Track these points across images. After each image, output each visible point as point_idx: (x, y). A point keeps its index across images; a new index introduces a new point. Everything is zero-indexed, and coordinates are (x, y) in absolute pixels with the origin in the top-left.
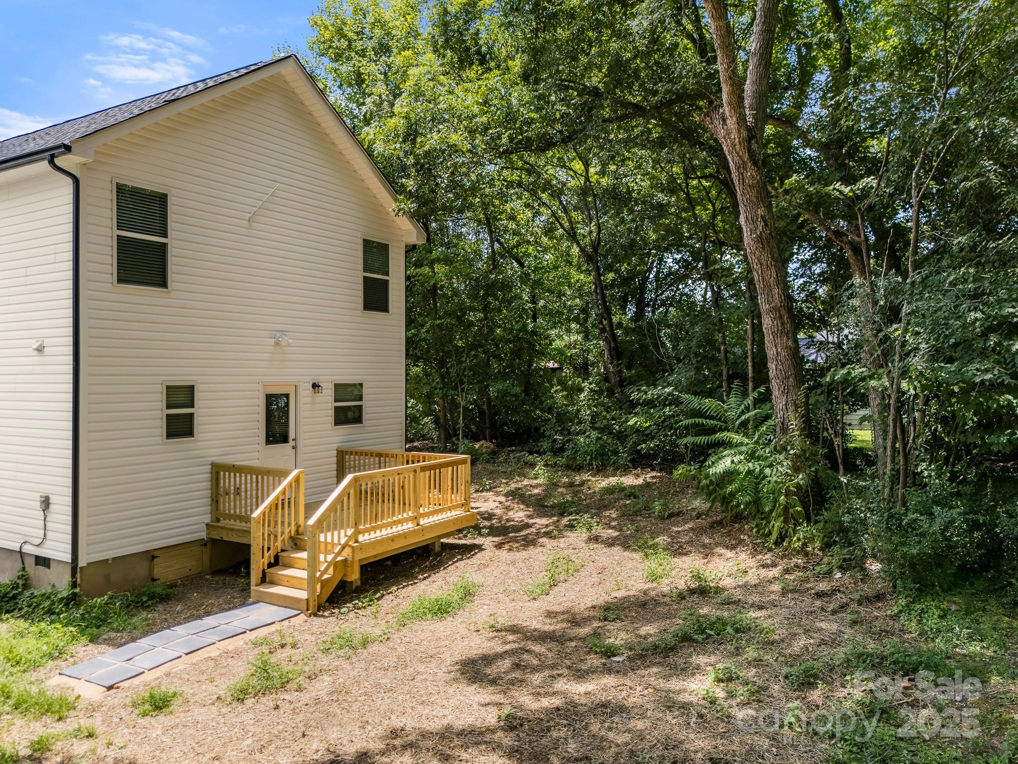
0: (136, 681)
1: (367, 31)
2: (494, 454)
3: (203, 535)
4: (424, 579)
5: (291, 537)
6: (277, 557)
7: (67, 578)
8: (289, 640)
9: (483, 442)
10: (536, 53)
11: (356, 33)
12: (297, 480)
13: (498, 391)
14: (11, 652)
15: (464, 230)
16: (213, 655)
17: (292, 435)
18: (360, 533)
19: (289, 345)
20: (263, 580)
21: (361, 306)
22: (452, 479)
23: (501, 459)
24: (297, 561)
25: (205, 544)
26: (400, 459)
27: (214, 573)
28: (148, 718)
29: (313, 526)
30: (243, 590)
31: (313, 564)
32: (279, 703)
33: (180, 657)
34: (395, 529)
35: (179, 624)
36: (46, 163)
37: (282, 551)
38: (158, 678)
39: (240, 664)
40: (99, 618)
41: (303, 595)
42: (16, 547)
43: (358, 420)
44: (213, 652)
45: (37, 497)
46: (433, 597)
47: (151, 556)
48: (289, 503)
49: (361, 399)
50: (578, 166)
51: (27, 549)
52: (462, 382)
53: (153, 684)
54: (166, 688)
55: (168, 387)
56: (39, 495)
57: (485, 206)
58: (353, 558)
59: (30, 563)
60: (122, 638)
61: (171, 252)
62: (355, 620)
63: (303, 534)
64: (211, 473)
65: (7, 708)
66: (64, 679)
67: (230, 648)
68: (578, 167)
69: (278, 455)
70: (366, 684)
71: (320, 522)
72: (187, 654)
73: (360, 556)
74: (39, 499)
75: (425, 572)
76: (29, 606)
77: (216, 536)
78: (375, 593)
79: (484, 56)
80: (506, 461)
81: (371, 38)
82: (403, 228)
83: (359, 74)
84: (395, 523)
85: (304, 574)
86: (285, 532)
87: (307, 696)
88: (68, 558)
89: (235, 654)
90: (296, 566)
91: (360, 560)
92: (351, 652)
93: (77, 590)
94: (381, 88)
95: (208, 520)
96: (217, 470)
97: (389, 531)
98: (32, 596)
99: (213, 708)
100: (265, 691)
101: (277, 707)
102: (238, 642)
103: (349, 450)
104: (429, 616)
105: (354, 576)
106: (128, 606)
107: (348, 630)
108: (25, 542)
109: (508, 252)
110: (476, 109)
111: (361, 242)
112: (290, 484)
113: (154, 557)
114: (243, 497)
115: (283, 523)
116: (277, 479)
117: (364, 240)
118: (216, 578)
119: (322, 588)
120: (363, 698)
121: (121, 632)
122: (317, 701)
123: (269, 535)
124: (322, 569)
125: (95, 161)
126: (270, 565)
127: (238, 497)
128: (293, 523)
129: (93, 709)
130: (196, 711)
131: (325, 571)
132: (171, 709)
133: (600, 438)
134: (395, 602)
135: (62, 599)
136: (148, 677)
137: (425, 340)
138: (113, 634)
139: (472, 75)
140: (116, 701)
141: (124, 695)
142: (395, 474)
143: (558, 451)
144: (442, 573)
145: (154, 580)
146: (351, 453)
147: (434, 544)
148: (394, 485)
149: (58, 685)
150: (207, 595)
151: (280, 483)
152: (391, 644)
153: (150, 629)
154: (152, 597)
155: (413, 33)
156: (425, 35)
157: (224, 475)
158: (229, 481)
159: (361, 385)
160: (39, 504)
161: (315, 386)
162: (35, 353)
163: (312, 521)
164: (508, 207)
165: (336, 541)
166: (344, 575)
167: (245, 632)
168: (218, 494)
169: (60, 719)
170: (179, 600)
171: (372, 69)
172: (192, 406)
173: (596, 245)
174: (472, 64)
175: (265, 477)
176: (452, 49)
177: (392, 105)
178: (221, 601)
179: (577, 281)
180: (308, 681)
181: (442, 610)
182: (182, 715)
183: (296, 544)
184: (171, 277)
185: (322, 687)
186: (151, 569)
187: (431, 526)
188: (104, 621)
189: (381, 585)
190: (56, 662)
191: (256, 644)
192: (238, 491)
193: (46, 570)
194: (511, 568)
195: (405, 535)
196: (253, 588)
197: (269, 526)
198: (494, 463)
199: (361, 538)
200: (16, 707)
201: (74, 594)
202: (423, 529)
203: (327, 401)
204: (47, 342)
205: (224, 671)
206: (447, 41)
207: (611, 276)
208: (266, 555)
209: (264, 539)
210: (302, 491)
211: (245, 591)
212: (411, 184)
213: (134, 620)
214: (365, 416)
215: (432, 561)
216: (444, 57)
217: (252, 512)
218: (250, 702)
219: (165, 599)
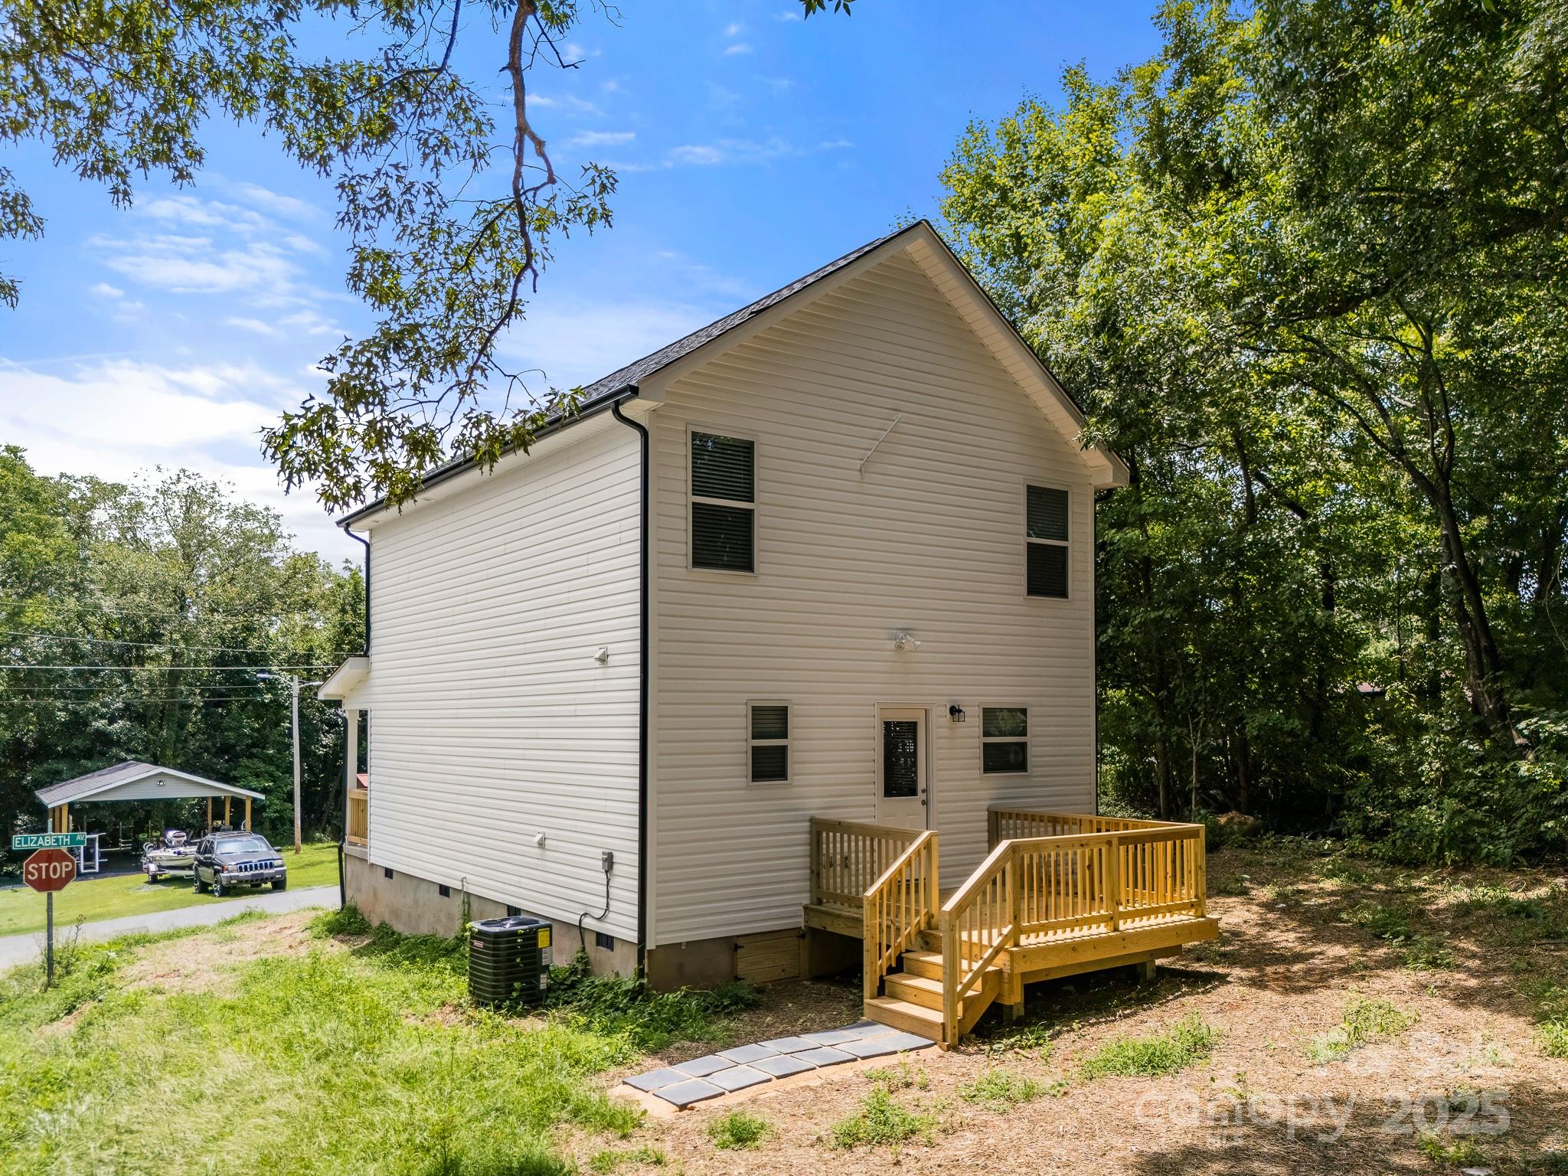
0: (715, 1103)
1: (1031, 171)
2: (1254, 833)
3: (800, 922)
4: (1126, 1016)
5: (920, 932)
6: (900, 959)
7: (633, 965)
8: (918, 1079)
9: (1233, 814)
10: (1319, 149)
11: (1012, 177)
12: (928, 846)
13: (1260, 728)
14: (569, 1049)
15: (1200, 466)
16: (813, 1084)
17: (921, 785)
18: (1022, 932)
19: (916, 650)
20: (881, 991)
21: (1024, 589)
22: (1174, 862)
23: (1267, 843)
24: (929, 967)
25: (803, 936)
26: (1086, 825)
27: (817, 979)
28: (728, 1151)
29: (950, 913)
30: (854, 1006)
31: (951, 973)
32: (900, 1158)
33: (770, 1080)
34: (1077, 933)
35: (769, 1039)
36: (609, 413)
37: (907, 951)
38: (742, 1104)
39: (848, 1100)
40: (670, 1021)
41: (938, 1017)
42: (574, 919)
43: (1021, 766)
44: (812, 1080)
45: (599, 853)
46: (1139, 1043)
47: (733, 944)
48: (917, 885)
49: (1024, 733)
50: (1412, 335)
51: (588, 923)
52: (1195, 714)
53: (735, 1110)
54: (755, 1117)
55: (755, 709)
56: (601, 851)
57: (1230, 418)
58: (1012, 969)
59: (591, 940)
60: (698, 1049)
61: (759, 521)
62: (1014, 1063)
63: (937, 929)
64: (811, 833)
65: (564, 1115)
66: (627, 1090)
67: (836, 1078)
68: (1413, 337)
69: (901, 812)
70: (1029, 1151)
71: (960, 908)
72: (778, 1078)
73: (1022, 967)
74: (601, 856)
75: (1130, 1007)
76: (589, 998)
77: (816, 923)
78: (1047, 1027)
79: (1228, 174)
80: (1275, 846)
81: (1037, 179)
82: (1091, 463)
83: (1017, 236)
84: (1078, 923)
85: (938, 987)
86: (910, 925)
87: (941, 1154)
88: (633, 936)
89: (843, 1087)
90: (928, 974)
91: (1023, 975)
92: (1007, 1105)
93: (645, 981)
94: (1053, 254)
95: (806, 902)
96: (819, 829)
97: (1068, 934)
98: (593, 985)
99: (812, 1150)
100: (882, 1140)
101: (897, 1163)
102: (845, 1072)
103: (1007, 811)
104: (1132, 1070)
105: (1015, 998)
106: (706, 1009)
107: (1003, 1074)
108: (585, 914)
109: (1276, 493)
110: (1217, 266)
111: (1023, 490)
112: (918, 852)
113: (737, 947)
114: (853, 872)
115: (908, 910)
116: (899, 843)
117: (1029, 487)
118: (818, 986)
119: (965, 1010)
120: (1024, 1170)
121: (697, 1041)
122: (956, 1163)
123: (888, 927)
124: (965, 981)
125: (666, 405)
126: (891, 971)
127: (846, 871)
128: (923, 911)
129: (662, 1131)
130: (791, 1151)
131: (969, 985)
132: (757, 1143)
133: (1461, 811)
134: (1079, 1045)
135: (626, 993)
136: (730, 1100)
137: (1131, 646)
138: (687, 1044)
139: (1209, 207)
140: (690, 1125)
141: (700, 1118)
142: (1077, 844)
143: (1374, 833)
144: (1156, 1011)
145: (737, 979)
146: (1010, 816)
147: (1144, 964)
148: (1074, 863)
149: (622, 1097)
150: (805, 1008)
151: (903, 850)
152: (1070, 1102)
153: (732, 1041)
154: (737, 1000)
155: (1103, 158)
156: (1128, 157)
157: (828, 837)
158: (835, 846)
159: (1024, 711)
160: (601, 863)
161: (954, 711)
162: (598, 664)
163: (948, 906)
164: (1273, 418)
165: (985, 942)
166: (999, 995)
167: (854, 1060)
168: (819, 864)
169: (624, 1137)
170: (770, 1009)
171: (1039, 226)
172: (786, 737)
173: (1444, 470)
174: (1207, 188)
175: (883, 841)
176: (1173, 173)
177: (1073, 276)
178: (824, 1017)
179: (1413, 536)
180: (942, 1135)
181: (1154, 1063)
182: (771, 1153)
183: (927, 943)
184: (758, 556)
185: (963, 1145)
186: (733, 964)
187: (1137, 934)
188: (677, 1025)
189: (1057, 1018)
190: (621, 1069)
191: (871, 1079)
192: (846, 860)
193: (609, 951)
194: (1280, 1014)
195: (1095, 943)
196: (866, 1001)
197: (888, 914)
198: (1255, 848)
199: (1023, 940)
200: (576, 1113)
201: (641, 985)
202: (1125, 937)
203: (971, 734)
204: (611, 649)
205: (826, 1106)
206: (1166, 159)
207: (1480, 523)
208: (886, 954)
209: (881, 931)
210: (935, 862)
211: (857, 1006)
212: (1107, 397)
213: (713, 1028)
214: (1031, 761)
215: (1140, 992)
216: (1160, 185)
217: (865, 890)
218: (861, 1150)
219: (752, 1006)
